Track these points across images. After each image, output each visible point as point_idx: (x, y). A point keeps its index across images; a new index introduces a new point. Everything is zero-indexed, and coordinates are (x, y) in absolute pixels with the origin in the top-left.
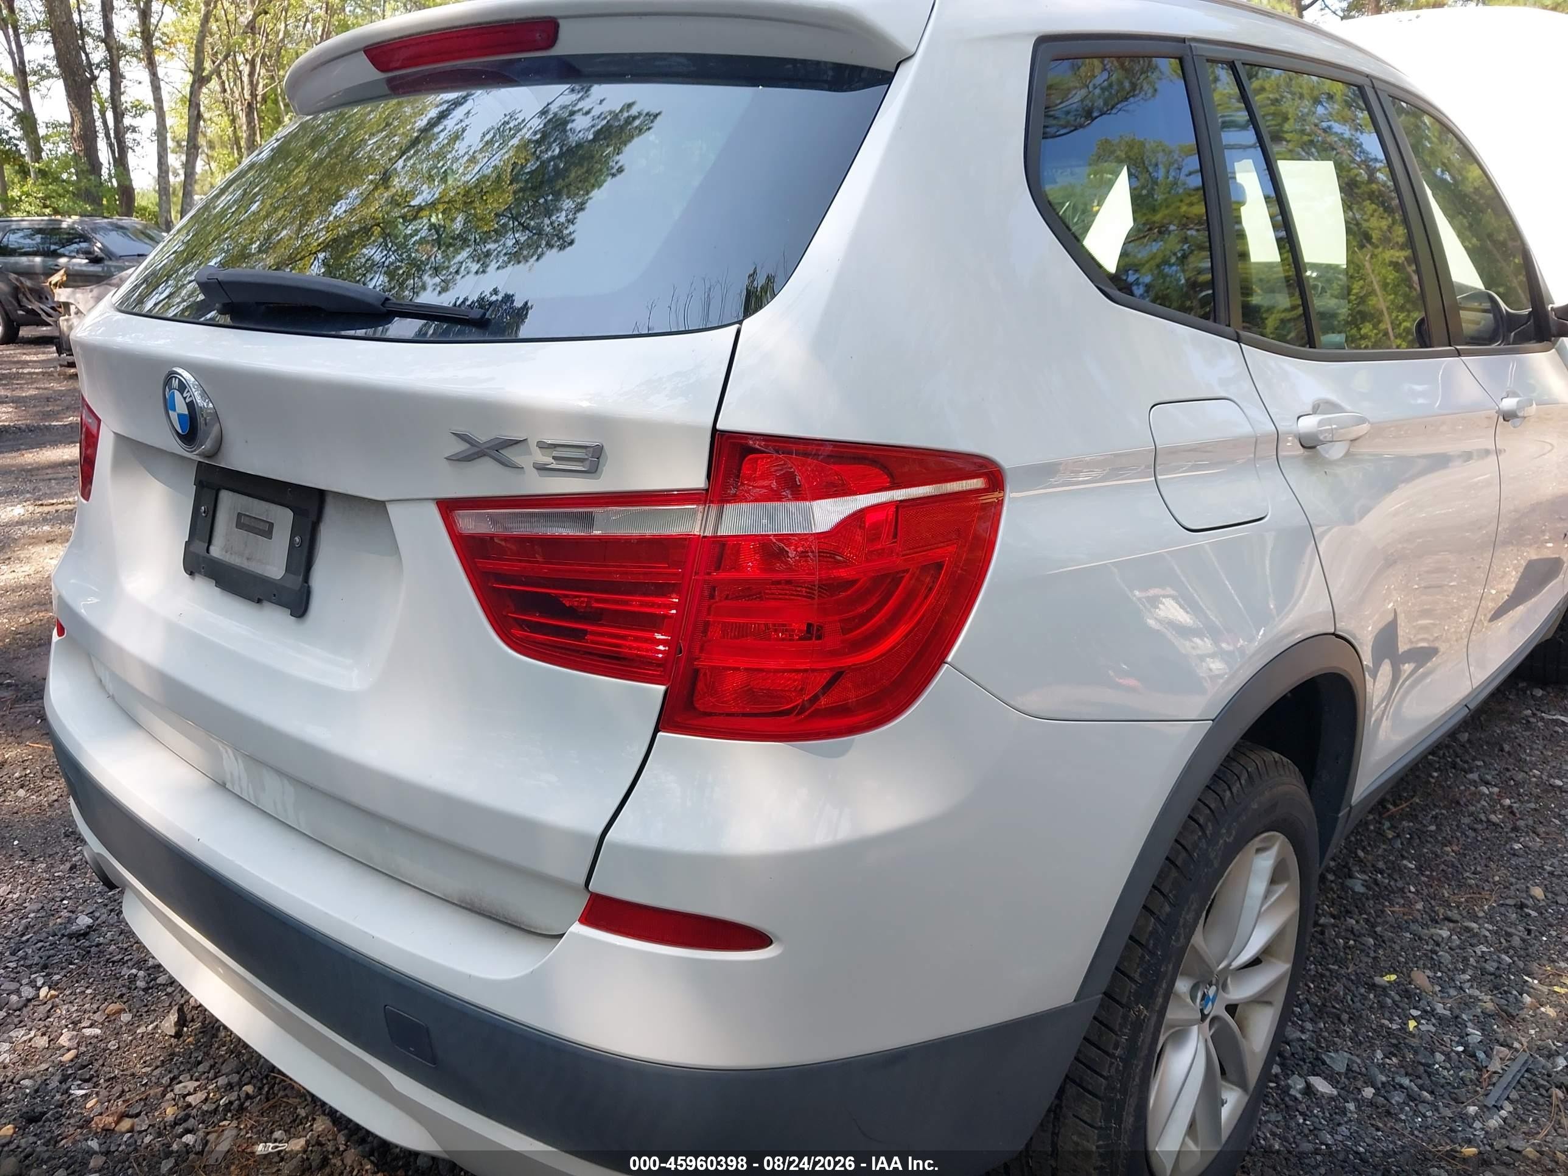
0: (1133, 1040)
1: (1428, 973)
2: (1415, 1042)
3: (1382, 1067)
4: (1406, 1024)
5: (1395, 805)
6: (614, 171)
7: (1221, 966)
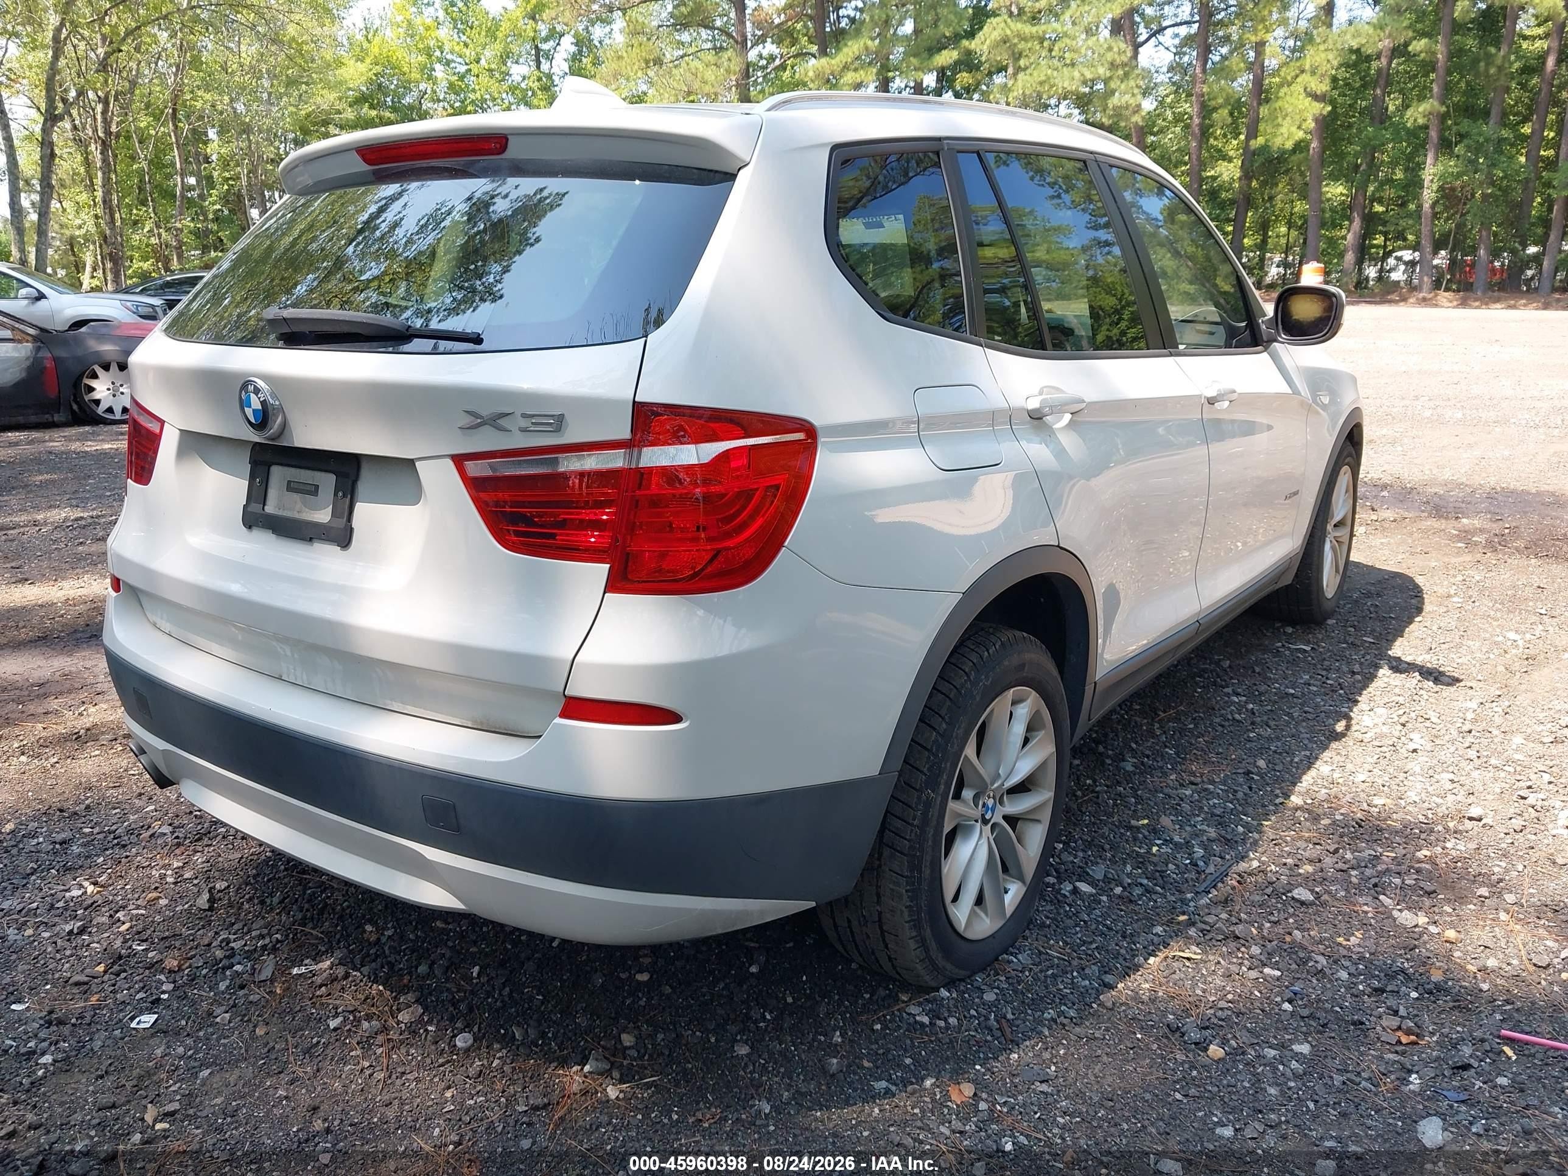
0: (925, 814)
1: (1172, 818)
2: (1155, 859)
3: (1129, 875)
4: (1151, 849)
5: (1164, 712)
6: (532, 241)
7: (996, 785)
